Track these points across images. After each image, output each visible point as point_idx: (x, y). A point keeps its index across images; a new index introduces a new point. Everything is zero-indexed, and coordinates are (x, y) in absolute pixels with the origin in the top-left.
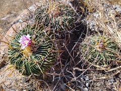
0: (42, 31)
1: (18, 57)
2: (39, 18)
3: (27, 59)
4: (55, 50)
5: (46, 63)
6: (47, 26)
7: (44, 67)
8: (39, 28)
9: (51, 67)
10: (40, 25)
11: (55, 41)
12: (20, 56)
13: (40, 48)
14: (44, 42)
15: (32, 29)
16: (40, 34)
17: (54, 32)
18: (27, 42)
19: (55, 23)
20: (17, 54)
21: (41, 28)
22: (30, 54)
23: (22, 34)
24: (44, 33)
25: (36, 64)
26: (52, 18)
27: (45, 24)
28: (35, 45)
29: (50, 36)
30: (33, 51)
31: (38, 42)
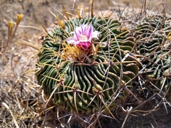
0: (124, 49)
1: (54, 46)
3: (58, 63)
4: (106, 98)
5: (70, 98)
6: (142, 52)
7: (63, 99)
9: (71, 111)
10: (132, 40)
11: (123, 86)
12: (57, 47)
13: (91, 69)
14: (106, 66)
15: (115, 32)
17: (141, 72)
19: (159, 63)
20: (58, 41)
21: (129, 45)
22: (71, 60)
23: (95, 23)
24: (123, 56)
25: (58, 82)
26: (164, 51)
27: (141, 47)
28: (91, 57)
29: (124, 71)
30: (78, 60)
31: (98, 58)
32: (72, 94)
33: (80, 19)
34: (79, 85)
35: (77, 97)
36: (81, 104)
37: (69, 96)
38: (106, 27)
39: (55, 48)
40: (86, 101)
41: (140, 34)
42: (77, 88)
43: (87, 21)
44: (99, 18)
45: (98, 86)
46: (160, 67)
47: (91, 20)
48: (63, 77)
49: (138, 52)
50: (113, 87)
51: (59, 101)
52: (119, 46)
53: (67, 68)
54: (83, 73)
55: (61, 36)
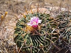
1: (21, 26)
2: (60, 18)
3: (23, 34)
5: (29, 49)
7: (25, 50)
8: (52, 24)
10: (56, 23)
15: (48, 19)
16: (48, 28)
18: (35, 24)
20: (23, 23)
22: (29, 32)
23: (39, 16)
24: (52, 31)
25: (23, 43)
26: (69, 27)
27: (60, 25)
28: (38, 31)
29: (53, 37)
30: (32, 32)
31: (41, 31)
32: (30, 48)
33: (33, 14)
34: (33, 44)
35: (32, 49)
36: (34, 52)
37: (28, 48)
38: (44, 18)
39: (22, 27)
40: (36, 51)
41: (59, 19)
42: (32, 45)
43: (36, 15)
44: (41, 13)
45: (41, 44)
46: (68, 34)
47: (37, 14)
48: (26, 40)
49: (58, 28)
50: (48, 44)
51: (24, 50)
52: (50, 26)
53: (27, 36)
54: (34, 38)
55: (24, 21)
